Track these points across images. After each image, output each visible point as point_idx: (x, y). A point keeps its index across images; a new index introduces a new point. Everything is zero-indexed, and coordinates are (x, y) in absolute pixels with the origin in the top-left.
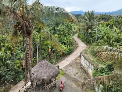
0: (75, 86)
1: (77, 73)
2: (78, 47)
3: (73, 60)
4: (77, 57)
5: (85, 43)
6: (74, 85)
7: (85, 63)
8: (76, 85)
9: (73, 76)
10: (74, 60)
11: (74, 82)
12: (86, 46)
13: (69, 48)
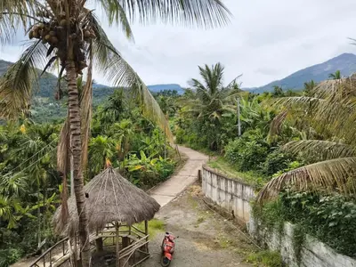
0: (205, 248)
1: (201, 221)
2: (186, 160)
3: (180, 191)
4: (188, 184)
5: (202, 152)
6: (202, 248)
7: (220, 190)
8: (208, 245)
9: (191, 229)
10: (182, 192)
11: (198, 242)
12: (207, 158)
13: (164, 163)
